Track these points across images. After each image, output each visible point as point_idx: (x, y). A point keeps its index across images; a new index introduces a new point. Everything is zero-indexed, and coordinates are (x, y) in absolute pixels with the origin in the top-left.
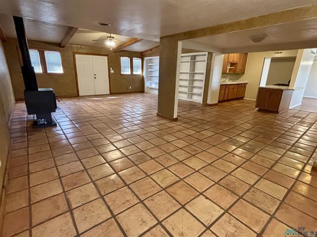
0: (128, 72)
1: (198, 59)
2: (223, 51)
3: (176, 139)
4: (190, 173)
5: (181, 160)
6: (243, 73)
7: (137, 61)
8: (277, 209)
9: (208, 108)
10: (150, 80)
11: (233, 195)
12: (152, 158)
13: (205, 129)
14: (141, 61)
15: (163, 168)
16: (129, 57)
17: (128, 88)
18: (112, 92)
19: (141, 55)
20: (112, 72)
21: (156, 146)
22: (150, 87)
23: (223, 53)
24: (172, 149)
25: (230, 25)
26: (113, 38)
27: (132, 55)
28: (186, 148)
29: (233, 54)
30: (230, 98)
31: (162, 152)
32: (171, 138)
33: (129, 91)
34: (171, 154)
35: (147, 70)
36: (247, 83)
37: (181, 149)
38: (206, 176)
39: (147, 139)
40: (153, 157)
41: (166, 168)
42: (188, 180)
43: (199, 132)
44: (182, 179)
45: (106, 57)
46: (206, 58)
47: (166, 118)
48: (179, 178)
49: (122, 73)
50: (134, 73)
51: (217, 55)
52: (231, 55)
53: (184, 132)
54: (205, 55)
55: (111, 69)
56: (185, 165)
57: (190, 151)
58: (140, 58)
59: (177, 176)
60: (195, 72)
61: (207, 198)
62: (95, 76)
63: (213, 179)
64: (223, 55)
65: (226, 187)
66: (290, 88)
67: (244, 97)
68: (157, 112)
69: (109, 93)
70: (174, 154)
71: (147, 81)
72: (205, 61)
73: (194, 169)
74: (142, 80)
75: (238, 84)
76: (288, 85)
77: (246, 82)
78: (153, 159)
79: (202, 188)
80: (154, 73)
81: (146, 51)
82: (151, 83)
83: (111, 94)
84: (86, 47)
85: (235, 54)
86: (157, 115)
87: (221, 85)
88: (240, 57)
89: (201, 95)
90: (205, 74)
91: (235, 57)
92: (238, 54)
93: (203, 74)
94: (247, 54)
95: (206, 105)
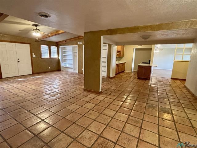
0: (47, 56)
2: (117, 44)
3: (115, 112)
5: (138, 137)
6: (123, 57)
7: (54, 49)
9: (112, 80)
10: (65, 62)
13: (126, 99)
14: (57, 48)
16: (47, 45)
17: (47, 68)
18: (34, 72)
19: (57, 44)
20: (34, 56)
21: (107, 125)
22: (65, 66)
23: (116, 45)
26: (39, 30)
27: (50, 44)
30: (119, 72)
32: (111, 113)
33: (48, 70)
34: (125, 132)
35: (62, 55)
36: (125, 63)
37: (126, 123)
39: (93, 119)
43: (124, 102)
45: (29, 45)
46: (107, 48)
49: (42, 57)
50: (52, 57)
51: (114, 46)
54: (106, 46)
55: (33, 54)
58: (56, 46)
62: (18, 60)
64: (116, 46)
67: (124, 70)
69: (32, 73)
71: (63, 62)
74: (58, 62)
78: (116, 143)
80: (67, 56)
81: (61, 41)
82: (65, 64)
83: (34, 74)
84: (9, 36)
86: (84, 90)
87: (116, 64)
88: (122, 48)
89: (105, 71)
90: (107, 58)
91: (120, 48)
92: (121, 46)
93: (106, 58)
94: (124, 46)
95: (109, 77)
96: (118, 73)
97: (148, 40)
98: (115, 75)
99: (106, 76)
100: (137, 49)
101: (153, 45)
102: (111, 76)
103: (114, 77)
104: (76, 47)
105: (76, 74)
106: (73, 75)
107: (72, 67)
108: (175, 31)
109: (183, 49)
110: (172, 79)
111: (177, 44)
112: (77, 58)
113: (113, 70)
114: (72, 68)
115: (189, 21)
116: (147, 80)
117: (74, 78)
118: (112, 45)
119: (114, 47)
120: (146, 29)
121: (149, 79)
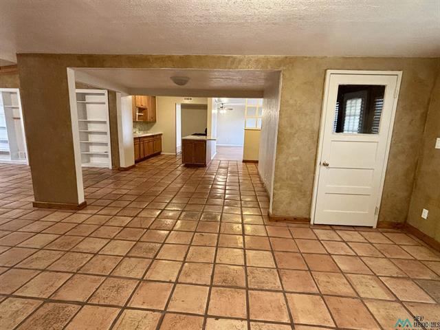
1: (89, 99)
2: (130, 91)
3: (105, 242)
4: (169, 293)
5: (140, 276)
6: (155, 121)
8: (281, 280)
9: (123, 174)
11: (238, 290)
12: (82, 304)
13: (143, 209)
15: (119, 311)
21: (75, 273)
23: (130, 94)
24: (110, 264)
25: (159, 59)
28: (133, 251)
29: (140, 97)
30: (147, 155)
31: (95, 281)
32: (96, 245)
34: (116, 275)
37: (126, 256)
38: (192, 284)
39: (42, 267)
40: (80, 300)
41: (125, 307)
42: (175, 307)
43: (136, 216)
44: (164, 312)
46: (105, 99)
47: (60, 208)
48: (158, 311)
52: (138, 97)
53: (111, 224)
54: (103, 94)
56: (153, 284)
57: (144, 255)
59: (154, 311)
60: (88, 120)
61: (217, 318)
63: (204, 283)
64: (131, 97)
65: (224, 284)
66: (208, 138)
67: (161, 152)
68: (33, 200)
70: (122, 272)
72: (104, 103)
73: (170, 282)
75: (153, 136)
76: (206, 135)
77: (160, 133)
78: (86, 303)
79: (201, 307)
85: (142, 97)
86: (35, 205)
87: (135, 139)
88: (148, 100)
89: (107, 156)
90: (108, 122)
91: (143, 100)
92: (146, 97)
93: (105, 122)
94: (155, 97)
95: (119, 169)
96: (142, 157)
97: (186, 86)
98: (133, 163)
99: (110, 167)
100: (184, 106)
101: (209, 99)
102: (123, 165)
103: (133, 167)
104: (16, 93)
105: (21, 168)
106: (8, 173)
107: (8, 150)
108: (224, 74)
109: (256, 108)
110: (244, 161)
111: (247, 99)
112: (20, 123)
113: (126, 150)
114: (7, 153)
115: (229, 57)
116: (201, 168)
117: (11, 178)
118: (117, 94)
119: (123, 99)
120: (163, 61)
121: (204, 166)
